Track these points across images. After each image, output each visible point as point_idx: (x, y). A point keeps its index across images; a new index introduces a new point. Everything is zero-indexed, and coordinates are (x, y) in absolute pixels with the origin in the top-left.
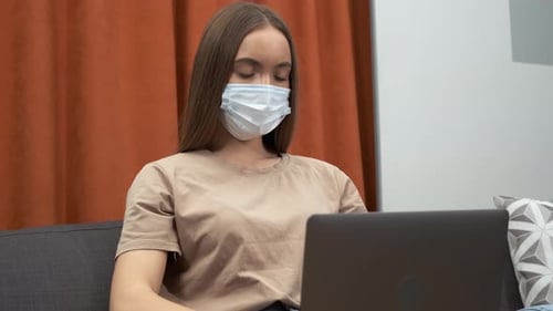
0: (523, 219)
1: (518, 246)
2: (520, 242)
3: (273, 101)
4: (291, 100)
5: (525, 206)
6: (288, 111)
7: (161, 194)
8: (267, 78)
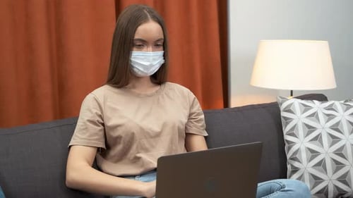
0: (290, 111)
1: (286, 126)
2: (287, 124)
3: (154, 60)
4: (165, 56)
5: (291, 104)
6: (163, 61)
7: (96, 113)
8: (150, 48)
